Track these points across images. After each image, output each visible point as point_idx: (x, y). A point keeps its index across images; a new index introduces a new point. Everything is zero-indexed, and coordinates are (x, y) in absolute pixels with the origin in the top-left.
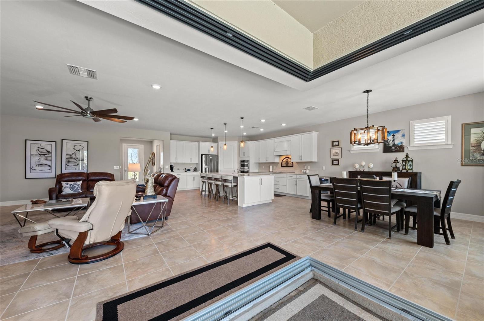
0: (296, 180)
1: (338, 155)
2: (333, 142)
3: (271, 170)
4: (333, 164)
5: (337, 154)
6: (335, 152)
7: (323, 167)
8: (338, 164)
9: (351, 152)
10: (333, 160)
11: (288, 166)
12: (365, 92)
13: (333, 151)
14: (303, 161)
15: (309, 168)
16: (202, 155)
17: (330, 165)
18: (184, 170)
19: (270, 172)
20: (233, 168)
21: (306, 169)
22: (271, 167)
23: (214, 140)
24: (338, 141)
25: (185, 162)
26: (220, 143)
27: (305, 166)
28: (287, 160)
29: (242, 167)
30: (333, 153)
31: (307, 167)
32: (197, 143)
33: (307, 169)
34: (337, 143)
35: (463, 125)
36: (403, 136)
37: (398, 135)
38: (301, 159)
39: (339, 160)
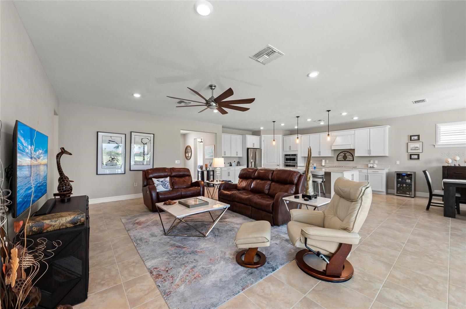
0: (367, 175)
1: (417, 150)
2: (411, 136)
3: (323, 164)
4: (411, 158)
5: (416, 148)
6: (414, 146)
7: (397, 161)
8: (418, 158)
9: (436, 147)
10: (411, 155)
11: (346, 160)
13: (411, 145)
14: (372, 155)
15: (376, 162)
16: (248, 149)
17: (407, 159)
18: (229, 165)
19: (322, 166)
20: (276, 162)
21: (372, 163)
22: (324, 161)
23: (256, 133)
24: (418, 136)
25: (232, 156)
26: (263, 136)
27: (371, 160)
28: (345, 154)
29: (286, 160)
30: (411, 147)
31: (374, 162)
32: (241, 137)
33: (375, 163)
34: (416, 138)
38: (370, 153)
39: (419, 154)
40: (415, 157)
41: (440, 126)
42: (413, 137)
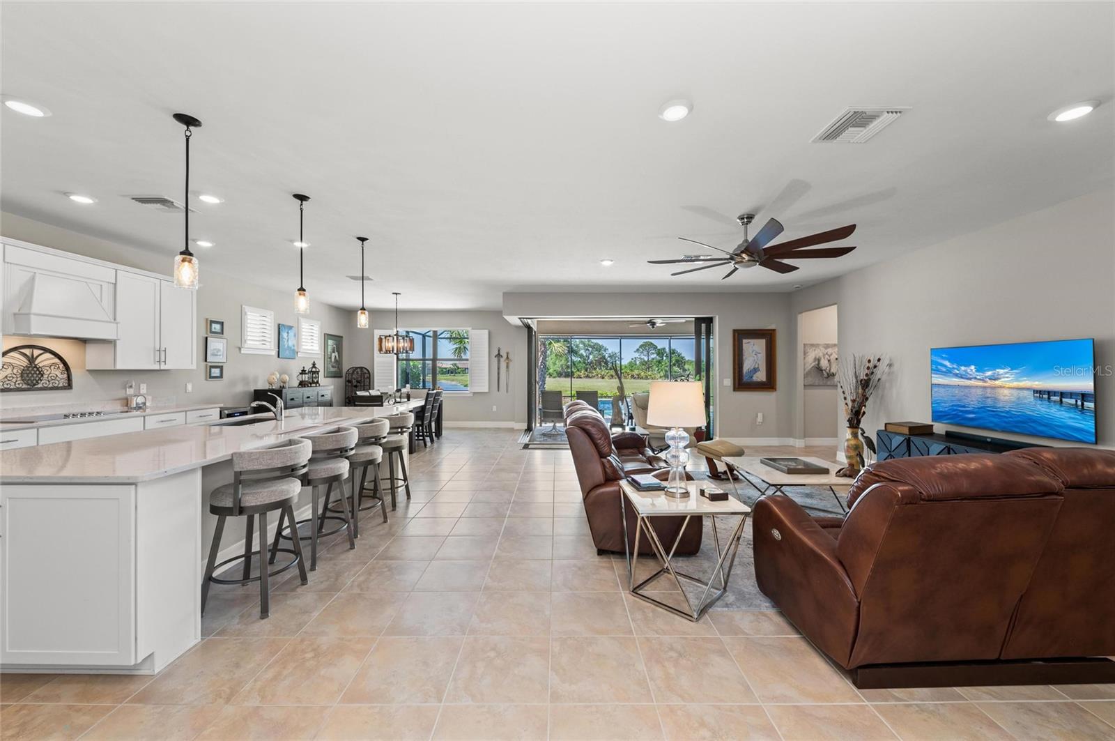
1: (220, 356)
2: (210, 322)
4: (211, 377)
5: (218, 352)
6: (215, 347)
7: (188, 384)
8: (221, 376)
9: (242, 352)
11: (40, 386)
12: (393, 293)
13: (212, 344)
17: (203, 377)
24: (222, 324)
28: (32, 360)
30: (212, 348)
31: (138, 388)
34: (217, 327)
35: (325, 334)
36: (295, 335)
37: (291, 333)
38: (163, 359)
39: (222, 366)
40: (216, 372)
41: (246, 310)
42: (214, 325)
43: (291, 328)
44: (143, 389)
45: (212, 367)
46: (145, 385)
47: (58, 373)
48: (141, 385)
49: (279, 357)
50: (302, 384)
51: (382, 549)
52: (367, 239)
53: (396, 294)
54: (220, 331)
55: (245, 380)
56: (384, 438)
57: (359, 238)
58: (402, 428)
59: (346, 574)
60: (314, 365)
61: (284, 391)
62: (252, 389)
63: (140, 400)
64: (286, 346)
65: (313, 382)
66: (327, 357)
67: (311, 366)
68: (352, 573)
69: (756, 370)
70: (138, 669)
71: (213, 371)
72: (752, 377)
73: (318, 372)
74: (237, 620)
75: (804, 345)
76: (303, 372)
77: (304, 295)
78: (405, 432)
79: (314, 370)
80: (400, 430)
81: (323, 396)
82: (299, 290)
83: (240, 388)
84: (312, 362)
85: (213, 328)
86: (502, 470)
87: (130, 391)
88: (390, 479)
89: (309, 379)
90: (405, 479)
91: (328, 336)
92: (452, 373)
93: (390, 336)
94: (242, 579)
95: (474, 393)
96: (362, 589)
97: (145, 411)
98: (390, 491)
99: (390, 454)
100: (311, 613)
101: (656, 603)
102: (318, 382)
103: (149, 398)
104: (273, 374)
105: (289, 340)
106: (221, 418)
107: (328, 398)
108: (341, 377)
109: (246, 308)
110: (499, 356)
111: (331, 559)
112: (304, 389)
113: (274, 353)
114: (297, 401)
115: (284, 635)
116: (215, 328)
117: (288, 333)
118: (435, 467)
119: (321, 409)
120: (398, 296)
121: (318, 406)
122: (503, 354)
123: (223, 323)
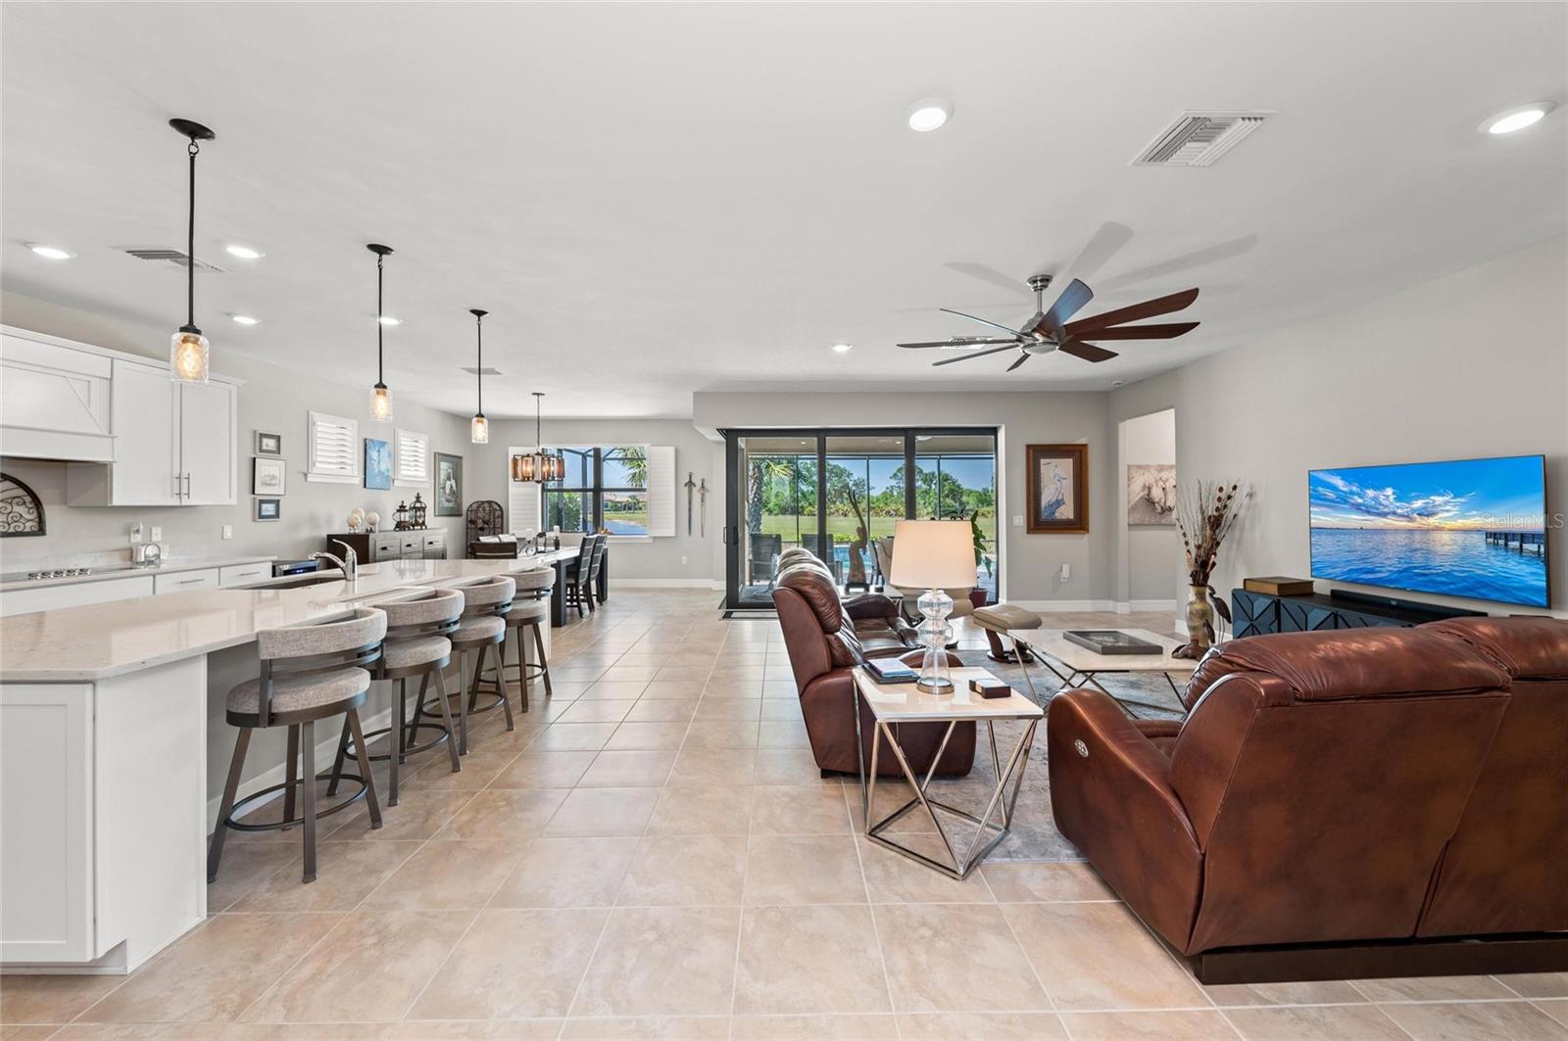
1: (275, 485)
2: (260, 436)
4: (261, 517)
5: (272, 480)
6: (267, 473)
7: (226, 526)
8: (277, 515)
9: (309, 480)
10: (260, 504)
12: (534, 394)
13: (262, 468)
17: (249, 517)
24: (278, 439)
27: (137, 523)
30: (263, 475)
31: (148, 534)
34: (269, 444)
35: (435, 454)
36: (390, 455)
37: (384, 452)
38: (185, 490)
39: (278, 501)
40: (268, 509)
41: (315, 419)
42: (265, 441)
43: (383, 444)
44: (157, 534)
45: (262, 502)
46: (160, 529)
47: (21, 510)
48: (154, 529)
49: (365, 486)
50: (401, 526)
51: (500, 771)
52: (485, 313)
53: (538, 394)
54: (275, 449)
55: (313, 520)
56: (508, 605)
57: (473, 312)
58: (538, 590)
59: (442, 811)
60: (418, 498)
61: (371, 536)
62: (324, 534)
63: (151, 551)
64: (376, 471)
65: (417, 524)
66: (438, 487)
67: (415, 500)
68: (451, 809)
69: (1059, 503)
70: (100, 967)
71: (265, 509)
72: (1054, 513)
73: (423, 509)
74: (266, 885)
75: (1128, 466)
76: (402, 509)
77: (384, 394)
78: (543, 595)
79: (418, 505)
80: (535, 593)
81: (431, 543)
82: (376, 386)
83: (306, 533)
84: (416, 494)
85: (265, 443)
86: (691, 650)
87: (137, 538)
88: (520, 665)
89: (411, 519)
90: (543, 666)
91: (440, 457)
92: (630, 509)
93: (528, 456)
94: (282, 820)
95: (655, 538)
96: (462, 835)
97: (159, 567)
98: (519, 683)
99: (520, 628)
100: (382, 872)
101: (904, 852)
102: (424, 523)
103: (166, 548)
104: (356, 511)
105: (380, 462)
106: (274, 575)
107: (438, 546)
108: (460, 515)
109: (316, 416)
110: (690, 484)
111: (422, 788)
112: (402, 533)
113: (358, 480)
114: (391, 551)
115: (336, 908)
116: (267, 445)
117: (379, 451)
118: (594, 645)
119: (429, 563)
120: (541, 397)
121: (423, 558)
122: (697, 481)
123: (279, 437)
